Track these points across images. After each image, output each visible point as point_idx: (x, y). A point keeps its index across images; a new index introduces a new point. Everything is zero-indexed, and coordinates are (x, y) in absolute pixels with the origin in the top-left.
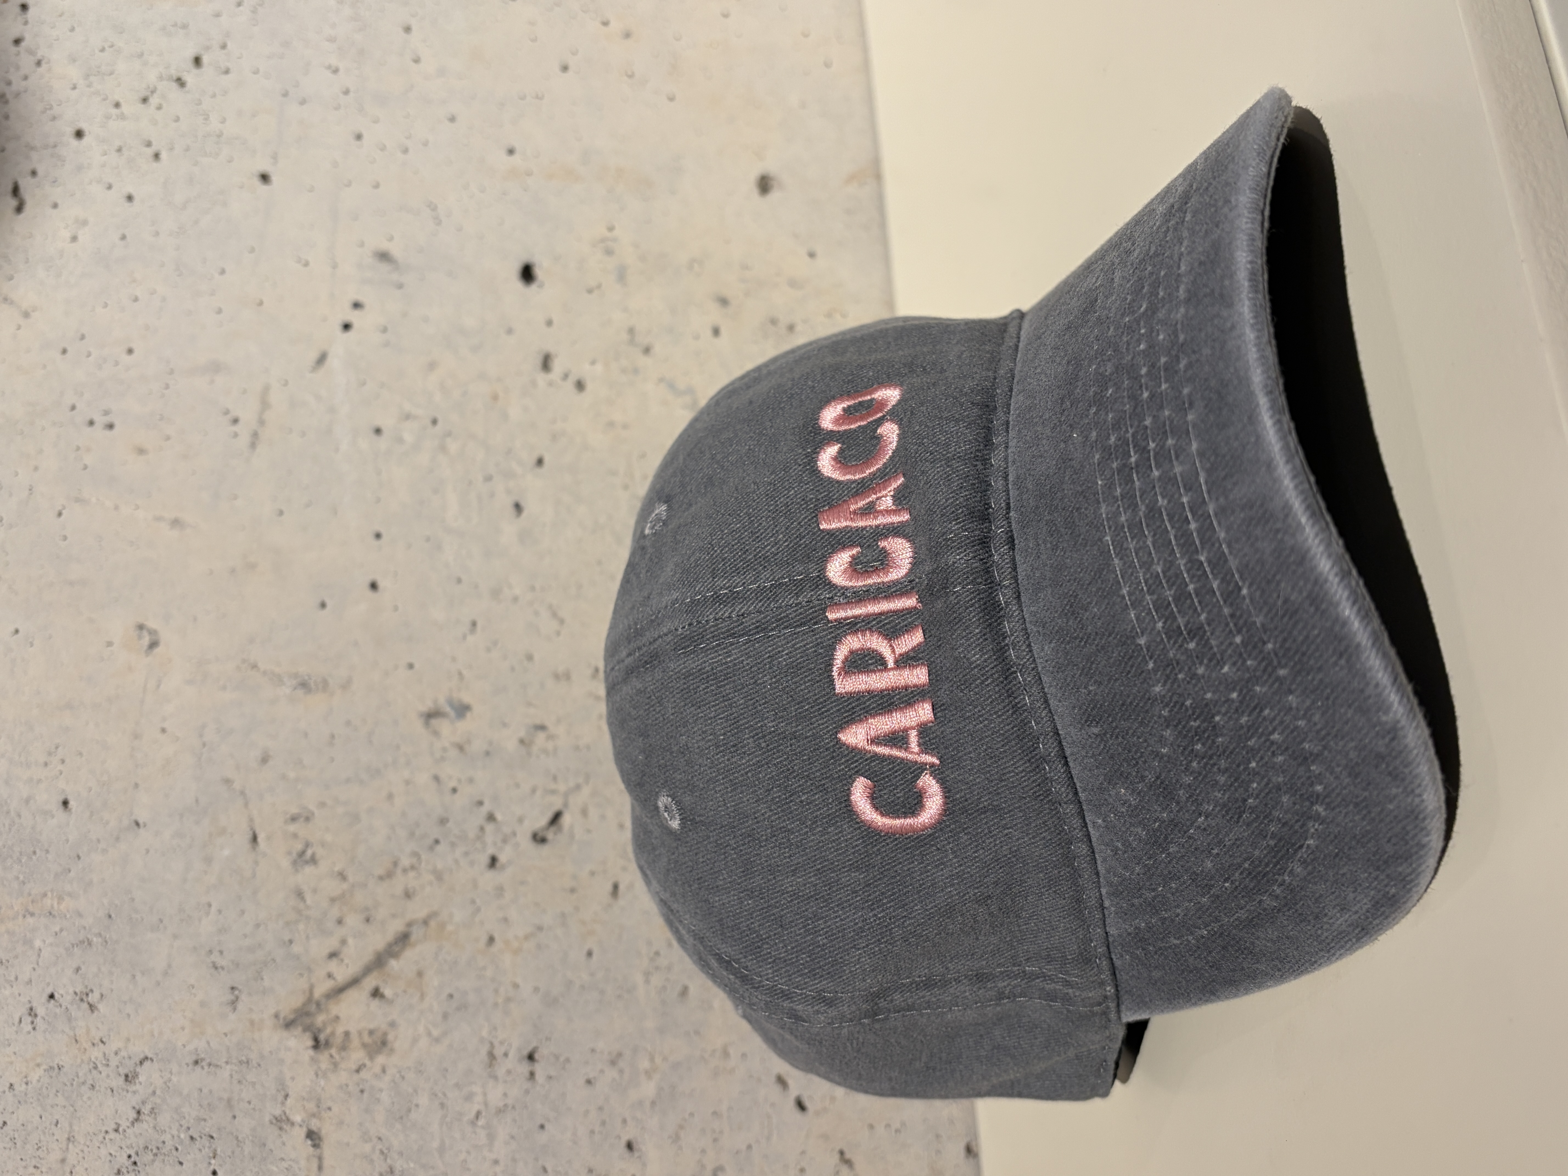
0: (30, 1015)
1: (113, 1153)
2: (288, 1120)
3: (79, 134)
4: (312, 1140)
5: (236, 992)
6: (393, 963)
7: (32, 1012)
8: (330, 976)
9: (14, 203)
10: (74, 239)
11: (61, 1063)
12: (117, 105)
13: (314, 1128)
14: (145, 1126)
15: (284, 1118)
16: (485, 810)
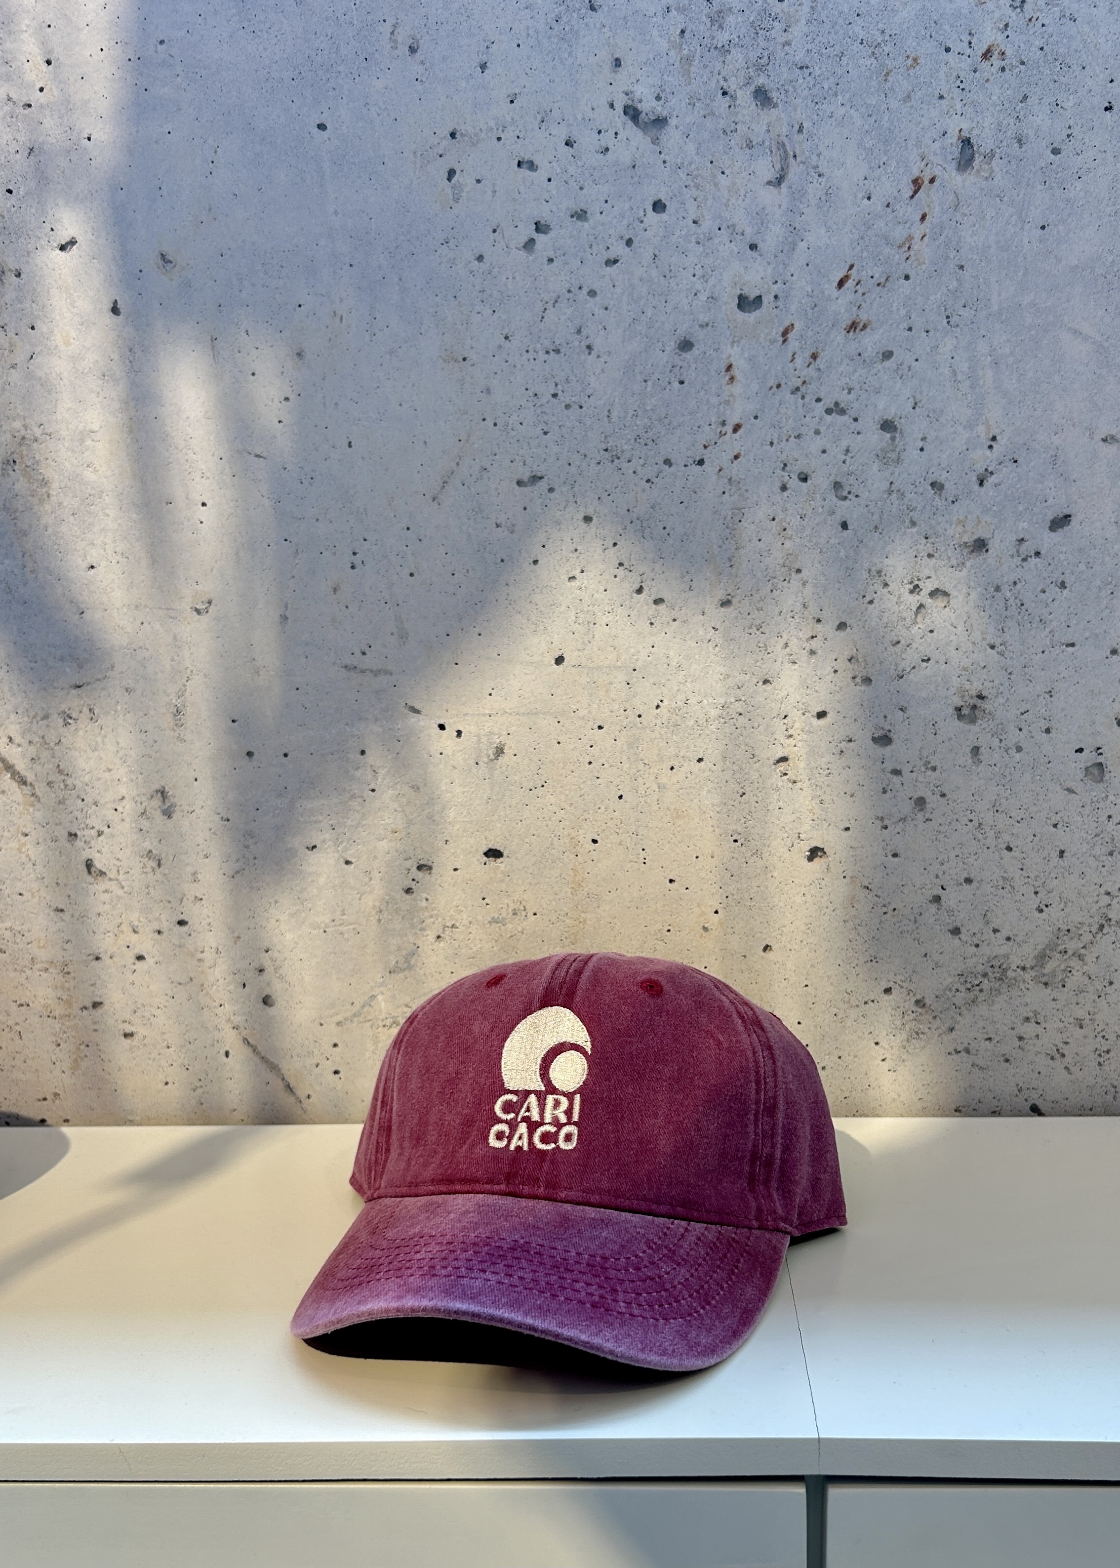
3: (587, 519)
9: (525, 476)
16: (105, 829)
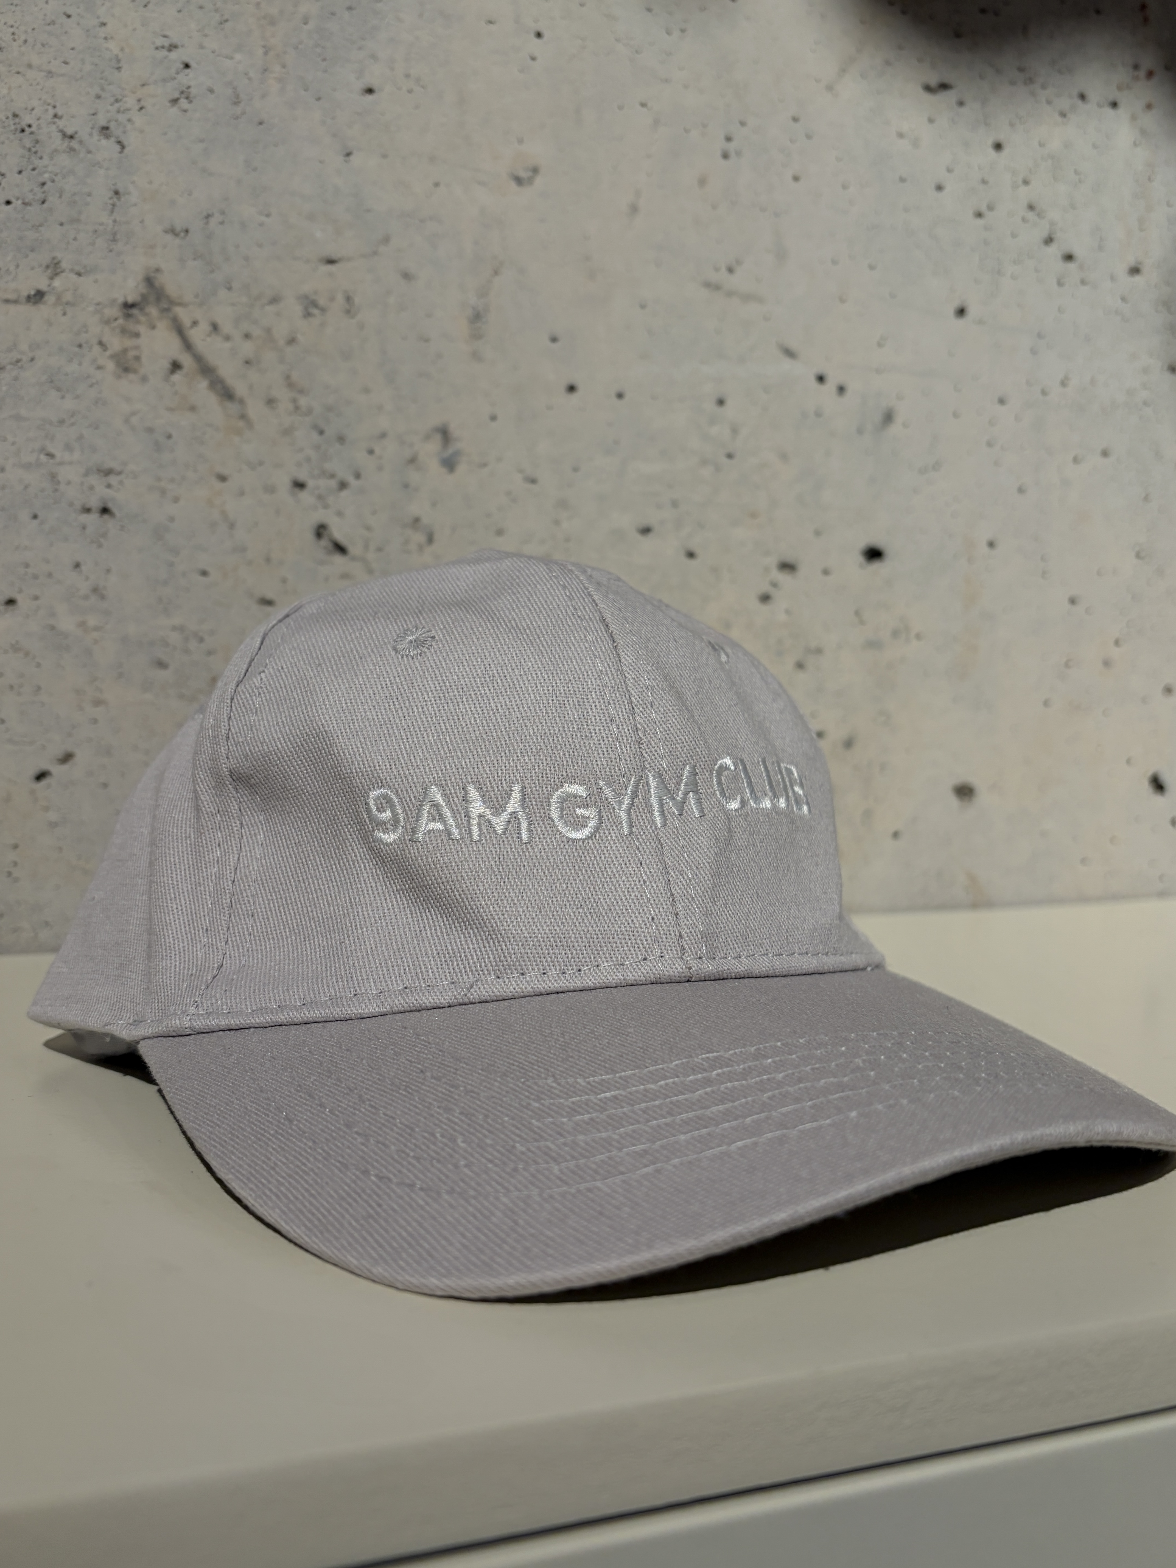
0: (170, 46)
1: (34, 112)
2: (56, 274)
3: (998, 146)
4: (35, 295)
5: (182, 234)
6: (204, 384)
7: (172, 47)
8: (195, 323)
9: (933, 82)
10: (901, 135)
11: (123, 70)
12: (1026, 182)
13: (46, 298)
14: (57, 142)
15: (59, 270)
16: (351, 480)
